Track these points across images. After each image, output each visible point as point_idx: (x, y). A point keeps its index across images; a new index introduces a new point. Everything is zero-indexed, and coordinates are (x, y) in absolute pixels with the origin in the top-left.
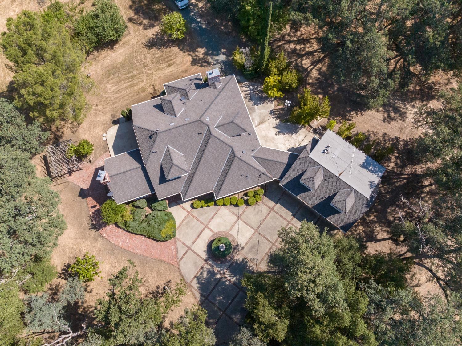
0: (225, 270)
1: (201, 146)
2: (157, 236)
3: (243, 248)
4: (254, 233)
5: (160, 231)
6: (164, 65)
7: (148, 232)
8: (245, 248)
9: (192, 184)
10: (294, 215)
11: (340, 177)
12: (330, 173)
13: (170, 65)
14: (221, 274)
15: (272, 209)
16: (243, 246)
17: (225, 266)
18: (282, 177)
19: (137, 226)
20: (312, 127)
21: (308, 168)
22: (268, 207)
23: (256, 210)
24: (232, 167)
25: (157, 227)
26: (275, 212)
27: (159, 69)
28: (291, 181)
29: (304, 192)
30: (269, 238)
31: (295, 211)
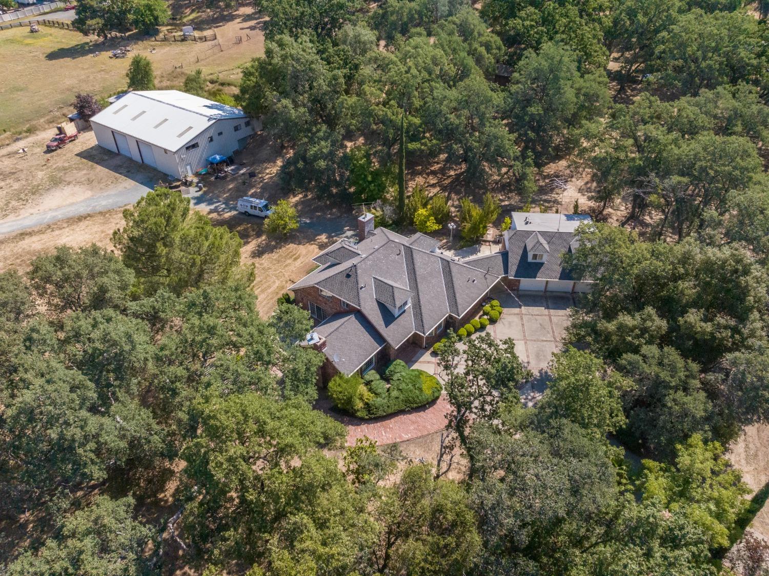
0: (532, 394)
1: (407, 267)
2: (420, 398)
3: (528, 363)
4: (525, 343)
5: (421, 390)
6: (289, 261)
7: (407, 401)
8: (531, 361)
9: (423, 311)
10: (548, 308)
11: (560, 231)
12: (548, 234)
13: (295, 259)
14: (530, 400)
15: (521, 315)
16: (526, 361)
17: (527, 390)
18: (506, 271)
19: (386, 401)
20: (489, 241)
21: (524, 242)
22: (515, 314)
23: (506, 323)
24: (453, 274)
25: (412, 388)
26: (526, 315)
27: (286, 266)
28: (519, 266)
29: (540, 268)
30: (544, 339)
31: (545, 304)
